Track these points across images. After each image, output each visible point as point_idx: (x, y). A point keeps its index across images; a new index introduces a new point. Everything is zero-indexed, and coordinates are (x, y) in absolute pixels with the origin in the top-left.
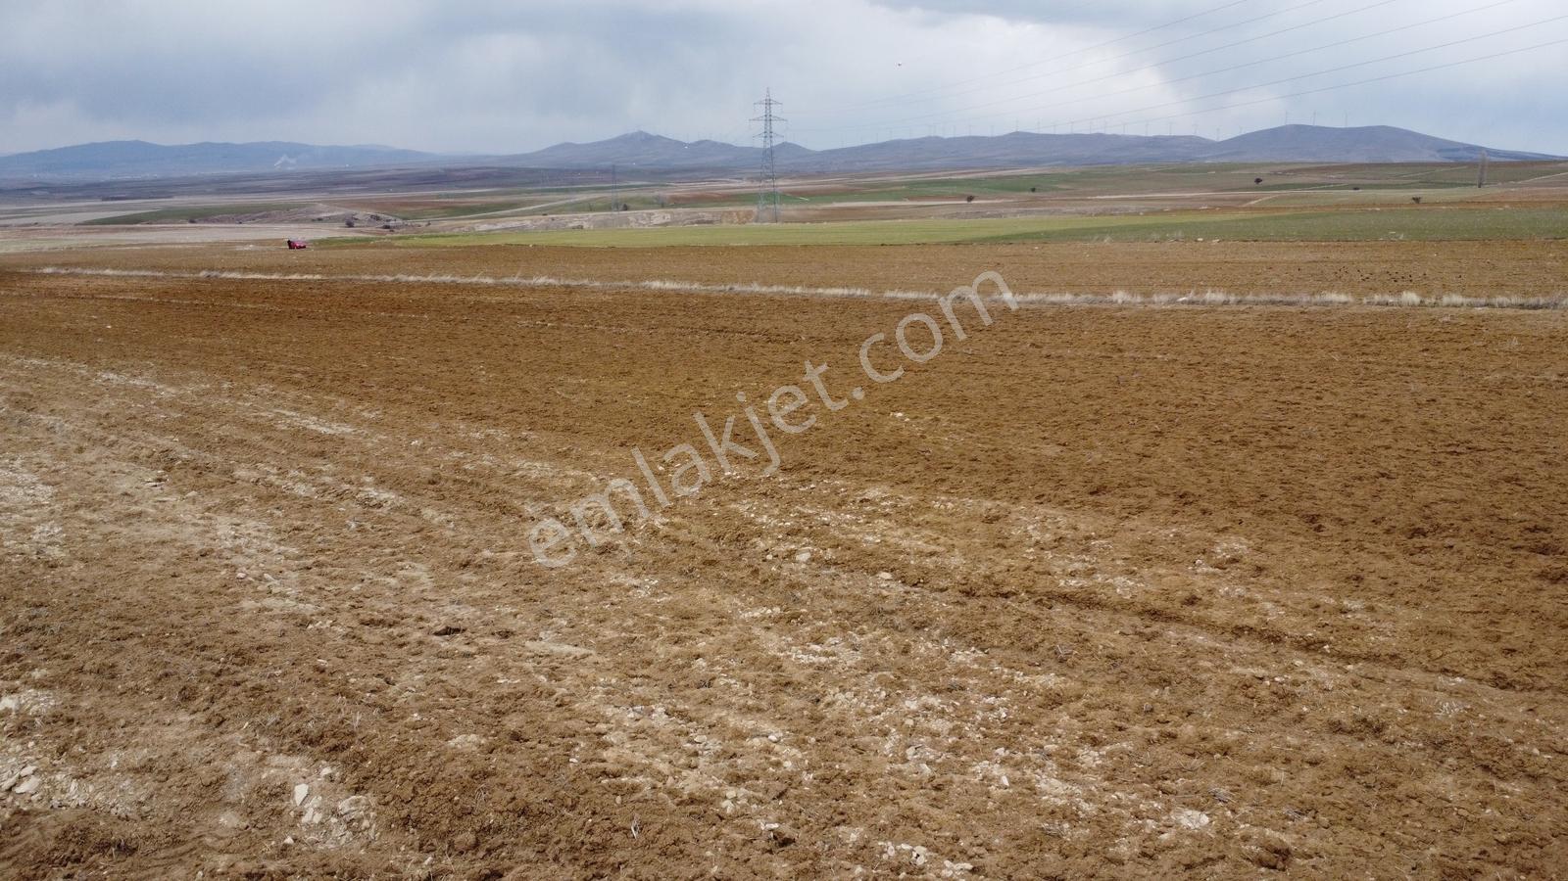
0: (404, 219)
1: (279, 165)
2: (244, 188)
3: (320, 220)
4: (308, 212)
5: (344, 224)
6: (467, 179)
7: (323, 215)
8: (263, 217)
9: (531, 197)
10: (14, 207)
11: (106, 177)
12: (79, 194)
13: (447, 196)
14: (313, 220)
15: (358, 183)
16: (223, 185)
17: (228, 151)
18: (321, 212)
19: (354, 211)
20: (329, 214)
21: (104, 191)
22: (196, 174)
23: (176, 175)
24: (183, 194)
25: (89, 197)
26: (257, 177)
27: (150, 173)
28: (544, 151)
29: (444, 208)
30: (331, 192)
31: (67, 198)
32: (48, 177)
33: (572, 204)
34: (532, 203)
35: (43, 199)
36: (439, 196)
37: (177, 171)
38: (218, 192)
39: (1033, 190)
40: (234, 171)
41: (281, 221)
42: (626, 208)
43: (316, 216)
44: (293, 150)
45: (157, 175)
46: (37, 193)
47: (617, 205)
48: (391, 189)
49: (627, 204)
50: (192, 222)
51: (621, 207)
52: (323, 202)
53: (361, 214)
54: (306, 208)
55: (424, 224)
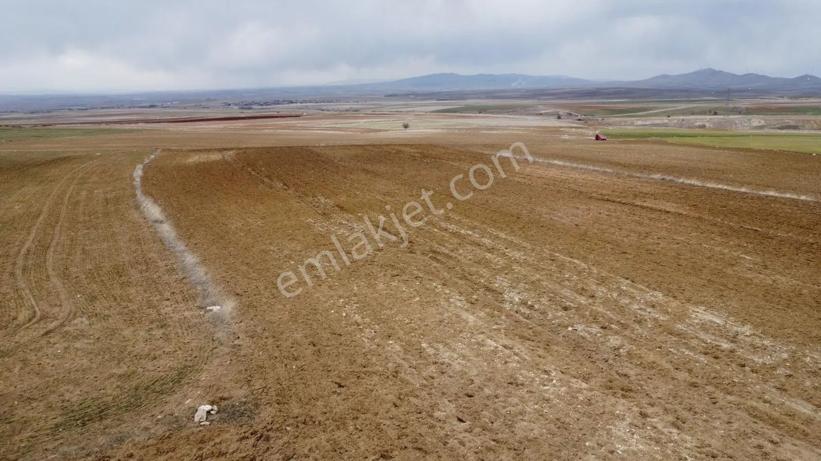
0: (585, 115)
1: (514, 85)
2: (497, 96)
3: (541, 114)
4: (535, 110)
5: (556, 117)
6: (609, 94)
7: (542, 112)
8: (513, 111)
9: (651, 105)
10: (403, 103)
12: (427, 97)
13: (603, 103)
14: (538, 114)
15: (552, 95)
17: (492, 78)
18: (542, 110)
20: (545, 112)
25: (431, 99)
26: (504, 91)
27: (456, 88)
29: (607, 110)
30: (540, 99)
33: (680, 110)
35: (413, 99)
36: (598, 103)
37: (467, 88)
38: (487, 98)
40: (492, 88)
41: (522, 114)
42: (715, 114)
43: (539, 112)
44: (525, 78)
45: (459, 89)
46: (410, 96)
47: (710, 112)
48: (569, 99)
49: (717, 111)
50: (480, 113)
51: (713, 113)
52: (539, 104)
53: (562, 112)
54: (534, 108)
55: (600, 119)
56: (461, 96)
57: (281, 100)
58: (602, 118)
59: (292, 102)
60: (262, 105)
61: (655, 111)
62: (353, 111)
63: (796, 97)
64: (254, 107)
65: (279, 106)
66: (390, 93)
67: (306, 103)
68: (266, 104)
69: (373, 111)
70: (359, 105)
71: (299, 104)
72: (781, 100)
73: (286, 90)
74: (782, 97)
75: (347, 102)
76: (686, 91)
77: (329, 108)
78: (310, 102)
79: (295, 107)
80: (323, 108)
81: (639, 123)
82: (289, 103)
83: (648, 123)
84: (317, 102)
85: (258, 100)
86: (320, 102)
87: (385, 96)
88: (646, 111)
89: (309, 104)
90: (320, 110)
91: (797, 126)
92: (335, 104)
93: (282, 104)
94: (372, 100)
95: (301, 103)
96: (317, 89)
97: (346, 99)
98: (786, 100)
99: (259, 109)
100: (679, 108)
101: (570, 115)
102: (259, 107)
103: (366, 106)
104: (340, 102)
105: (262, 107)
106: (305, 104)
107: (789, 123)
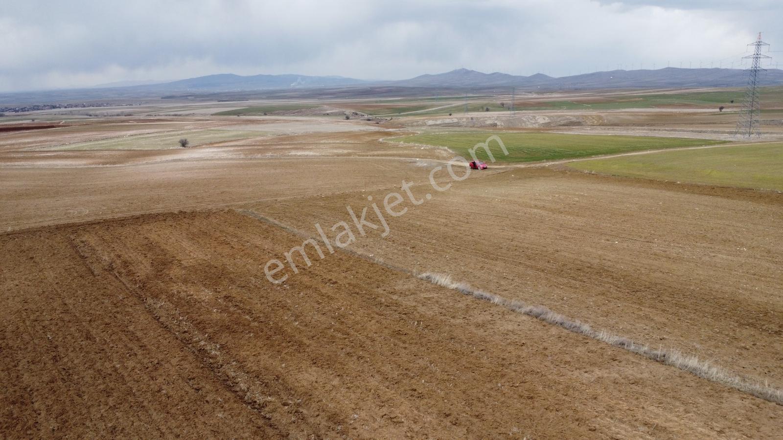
0: (372, 115)
1: (293, 85)
2: (278, 97)
3: (328, 114)
4: (320, 110)
5: (345, 117)
7: (328, 112)
8: (297, 112)
11: (217, 90)
12: (208, 98)
14: (324, 115)
15: (331, 94)
16: (271, 95)
17: (270, 79)
18: (327, 110)
19: (344, 110)
20: (331, 111)
21: (219, 97)
22: (256, 89)
23: (247, 90)
24: (251, 99)
25: (212, 100)
26: (284, 91)
27: (236, 89)
28: (415, 78)
29: (388, 109)
30: (321, 99)
31: (203, 100)
32: (194, 90)
34: (432, 106)
35: (192, 101)
36: (376, 102)
37: (248, 88)
38: (268, 98)
39: (732, 102)
40: (271, 88)
41: (308, 115)
42: (487, 110)
43: (324, 112)
44: (304, 78)
45: (239, 90)
46: (190, 98)
47: (482, 108)
48: (347, 98)
49: (489, 108)
50: (265, 114)
51: (485, 108)
52: (323, 104)
53: (348, 112)
54: (319, 108)
55: (389, 118)
56: (242, 96)
57: (41, 104)
58: (390, 118)
59: (54, 107)
60: (16, 111)
61: (434, 109)
62: (126, 116)
63: (542, 93)
64: (6, 113)
65: (39, 111)
66: (168, 94)
67: (72, 107)
68: (23, 110)
69: (149, 115)
70: (132, 108)
71: (63, 109)
72: (530, 96)
73: (49, 94)
74: (530, 93)
75: (119, 106)
76: (447, 89)
77: (98, 112)
78: (76, 106)
79: (57, 113)
80: (91, 113)
81: (431, 122)
82: (51, 108)
83: (439, 122)
84: (84, 106)
85: (12, 105)
86: (88, 106)
87: (162, 98)
88: (426, 109)
89: (75, 109)
90: (87, 115)
91: (579, 122)
92: (105, 107)
93: (43, 109)
94: (147, 102)
95: (66, 107)
96: (85, 92)
97: (118, 103)
98: (535, 96)
99: (14, 116)
100: (453, 105)
101: (357, 114)
102: (14, 113)
103: (141, 110)
104: (111, 105)
105: (17, 114)
106: (70, 109)
107: (570, 119)
